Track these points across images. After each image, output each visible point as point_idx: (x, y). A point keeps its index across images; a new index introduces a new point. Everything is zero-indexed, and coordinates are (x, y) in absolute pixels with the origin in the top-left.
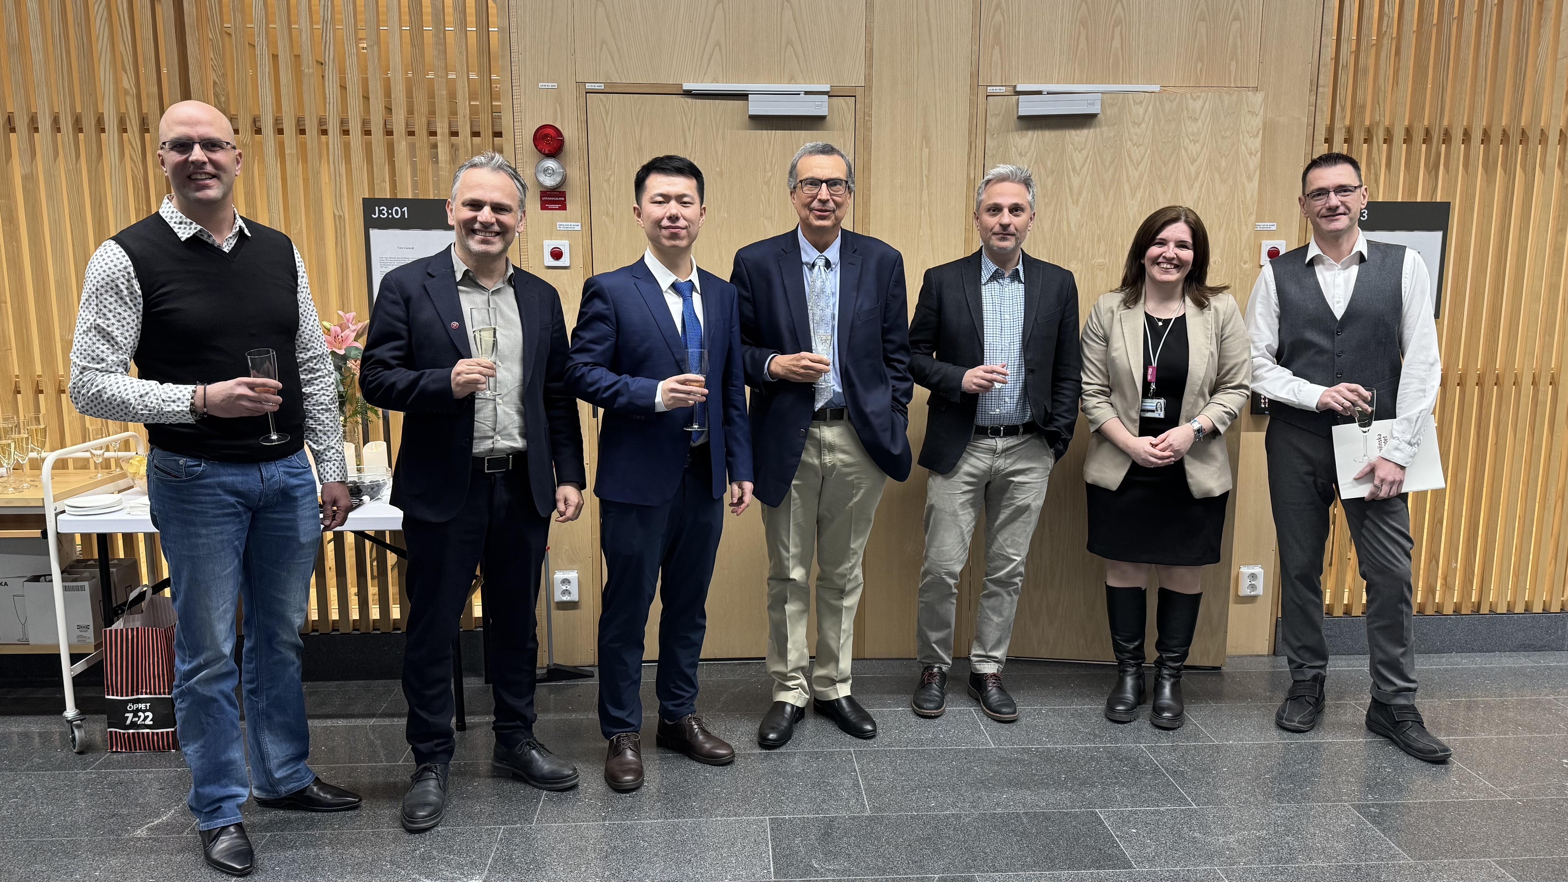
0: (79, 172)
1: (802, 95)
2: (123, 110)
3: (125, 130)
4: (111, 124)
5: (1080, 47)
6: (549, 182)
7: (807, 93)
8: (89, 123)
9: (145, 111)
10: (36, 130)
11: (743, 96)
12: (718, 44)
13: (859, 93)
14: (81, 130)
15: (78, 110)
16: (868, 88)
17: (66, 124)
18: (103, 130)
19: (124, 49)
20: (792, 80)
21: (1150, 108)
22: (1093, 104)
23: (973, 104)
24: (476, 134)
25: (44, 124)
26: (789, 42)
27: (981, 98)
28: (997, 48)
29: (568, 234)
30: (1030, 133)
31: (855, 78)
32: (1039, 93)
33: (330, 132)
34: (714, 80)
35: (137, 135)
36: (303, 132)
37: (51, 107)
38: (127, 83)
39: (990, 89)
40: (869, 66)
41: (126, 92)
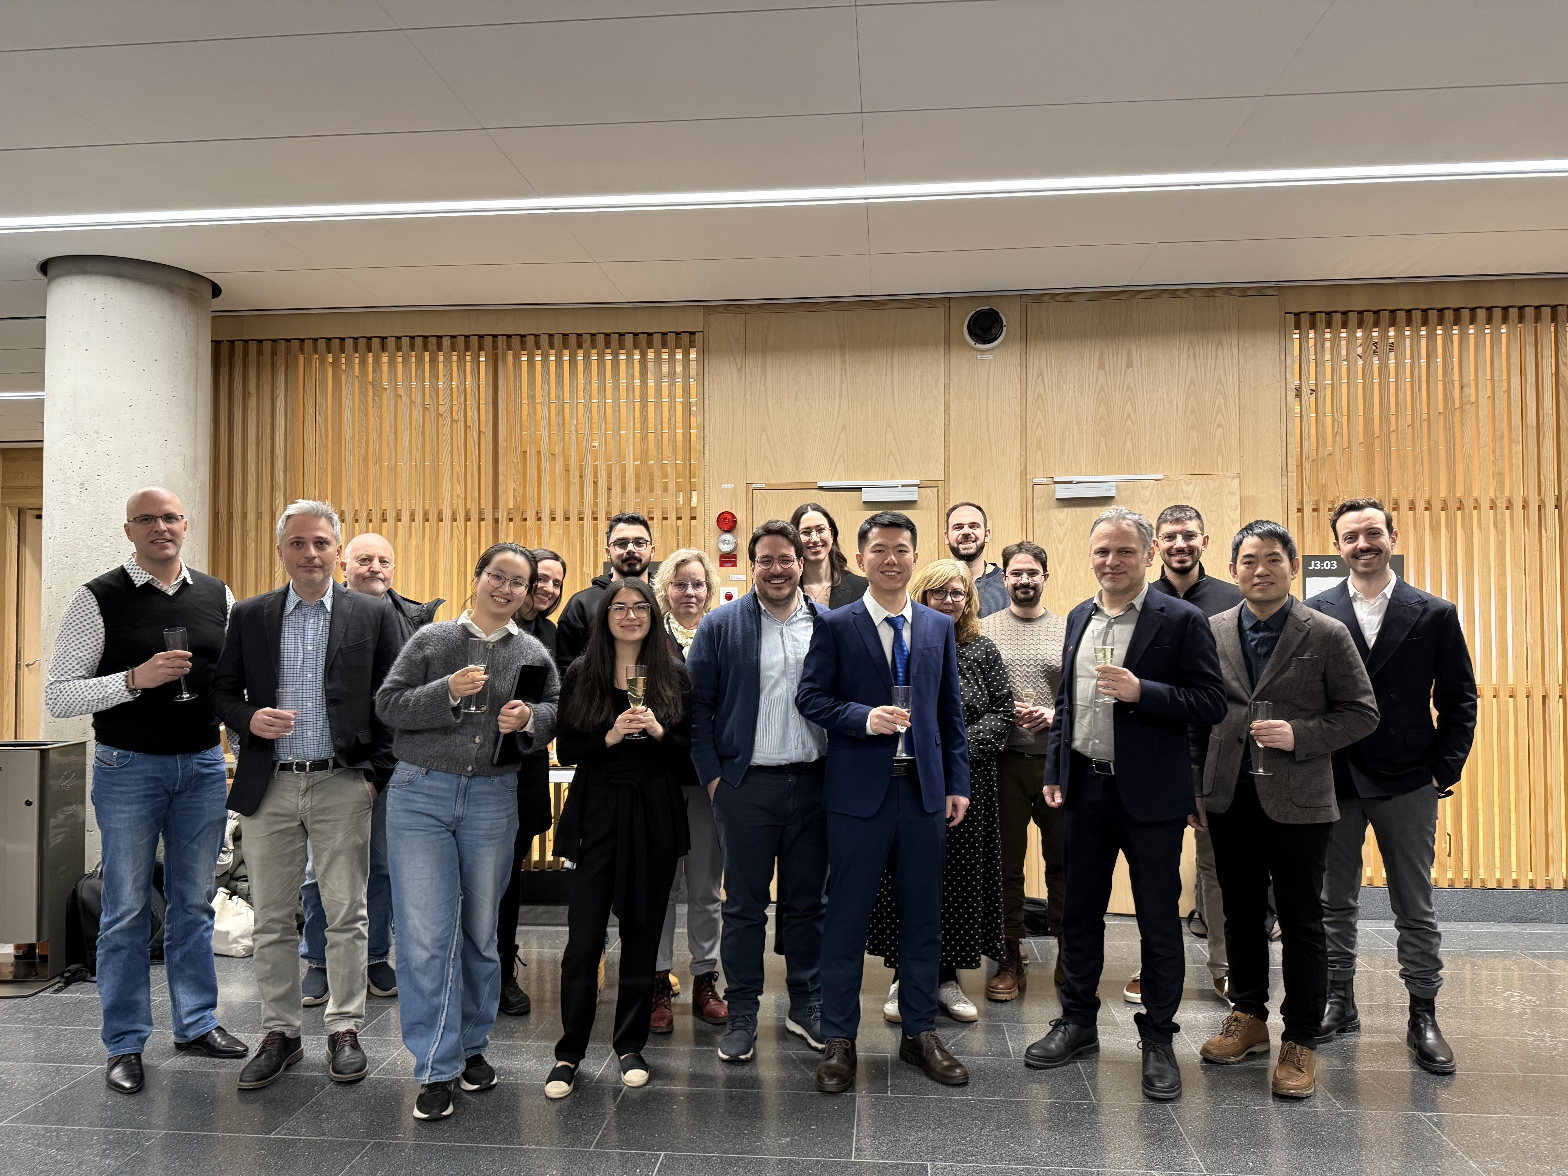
0: (423, 546)
1: (900, 487)
2: (455, 507)
3: (455, 520)
4: (447, 516)
5: (1101, 450)
6: (726, 549)
7: (903, 486)
8: (433, 516)
9: (468, 507)
10: (400, 520)
11: (859, 489)
12: (842, 456)
13: (941, 484)
14: (427, 520)
15: (427, 507)
16: (947, 481)
17: (419, 517)
18: (441, 520)
19: (459, 469)
20: (893, 477)
21: (1154, 491)
22: (1110, 490)
23: (1023, 490)
24: (679, 518)
25: (406, 517)
26: (891, 453)
27: (1030, 487)
28: (1039, 453)
29: (736, 583)
30: (1066, 510)
31: (937, 474)
32: (1071, 482)
33: (585, 519)
34: (840, 479)
35: (463, 523)
36: (567, 519)
37: (410, 506)
38: (459, 491)
39: (1035, 481)
40: (947, 466)
41: (458, 496)
